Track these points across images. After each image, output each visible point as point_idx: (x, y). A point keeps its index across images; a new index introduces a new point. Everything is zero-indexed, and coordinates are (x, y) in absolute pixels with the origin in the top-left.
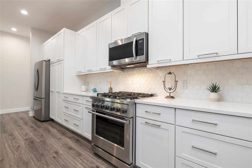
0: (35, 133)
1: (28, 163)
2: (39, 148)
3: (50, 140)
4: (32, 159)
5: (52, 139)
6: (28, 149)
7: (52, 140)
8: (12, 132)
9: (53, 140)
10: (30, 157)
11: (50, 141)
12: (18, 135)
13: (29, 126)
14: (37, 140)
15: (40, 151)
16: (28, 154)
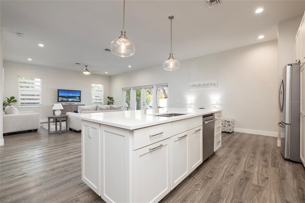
0: (262, 170)
1: (220, 198)
2: (247, 192)
3: (270, 192)
4: (227, 199)
5: (275, 193)
6: (236, 184)
7: (273, 195)
8: (242, 156)
9: (275, 195)
10: (228, 194)
11: (269, 194)
12: (244, 162)
13: (264, 158)
14: (255, 181)
15: (244, 196)
16: (230, 190)
